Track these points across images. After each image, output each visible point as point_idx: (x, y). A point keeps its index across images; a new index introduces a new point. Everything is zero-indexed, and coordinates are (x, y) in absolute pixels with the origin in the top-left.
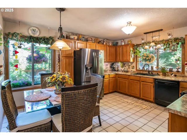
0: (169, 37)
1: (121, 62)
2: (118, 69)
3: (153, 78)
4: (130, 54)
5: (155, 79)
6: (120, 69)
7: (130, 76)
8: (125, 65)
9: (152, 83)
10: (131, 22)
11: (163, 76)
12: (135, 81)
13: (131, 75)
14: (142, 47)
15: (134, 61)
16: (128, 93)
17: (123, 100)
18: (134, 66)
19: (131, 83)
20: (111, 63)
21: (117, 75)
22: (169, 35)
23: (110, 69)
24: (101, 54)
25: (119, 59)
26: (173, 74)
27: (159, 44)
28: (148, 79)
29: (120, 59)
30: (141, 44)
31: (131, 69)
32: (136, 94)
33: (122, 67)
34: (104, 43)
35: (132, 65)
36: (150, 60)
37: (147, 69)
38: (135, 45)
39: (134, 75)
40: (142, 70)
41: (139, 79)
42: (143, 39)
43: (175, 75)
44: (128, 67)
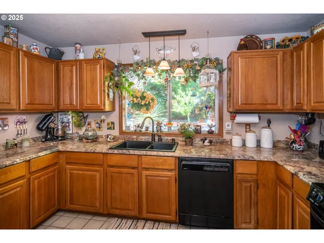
1: (74, 111)
2: (64, 132)
4: (104, 87)
5: (180, 159)
6: (70, 132)
7: (109, 156)
8: (88, 120)
11: (187, 145)
12: (124, 170)
13: (110, 151)
14: (135, 72)
15: (113, 109)
18: (113, 123)
19: (112, 177)
20: (40, 116)
22: (194, 50)
23: (36, 135)
25: (68, 101)
26: (206, 139)
27: (179, 67)
29: (71, 103)
30: (131, 65)
33: (79, 126)
34: (6, 39)
35: (109, 120)
36: (148, 106)
37: (147, 128)
38: (116, 64)
39: (120, 151)
40: (135, 133)
41: (135, 164)
42: (136, 53)
43: (211, 142)
44: (97, 125)
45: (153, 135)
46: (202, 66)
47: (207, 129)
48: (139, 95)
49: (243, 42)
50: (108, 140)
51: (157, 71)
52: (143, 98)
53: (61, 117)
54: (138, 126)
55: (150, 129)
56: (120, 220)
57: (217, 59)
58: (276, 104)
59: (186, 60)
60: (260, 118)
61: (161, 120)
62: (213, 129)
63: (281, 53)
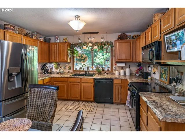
0: (102, 40)
1: (55, 62)
2: (51, 71)
3: (93, 78)
4: (67, 53)
5: (95, 79)
6: (53, 71)
7: (70, 79)
8: (61, 66)
9: (92, 83)
10: (79, 17)
11: (98, 75)
12: (75, 83)
13: (71, 77)
14: (79, 47)
15: (71, 62)
16: (67, 98)
17: (64, 108)
18: (70, 67)
19: (71, 86)
20: (42, 64)
21: (53, 79)
22: (102, 38)
23: (41, 72)
24: (29, 52)
25: (53, 59)
26: (106, 73)
27: (96, 46)
28: (88, 80)
29: (55, 59)
30: (78, 44)
31: (67, 71)
32: (77, 97)
33: (57, 68)
34: (34, 37)
35: (69, 66)
36: (84, 60)
37: (84, 69)
38: (72, 44)
39: (74, 77)
40: (79, 71)
41: (79, 81)
42: (79, 39)
43: (107, 74)
44: (64, 68)
45: (86, 72)
46: (104, 45)
47: (107, 69)
48: (80, 55)
49: (119, 36)
50: (69, 73)
51: (88, 46)
52: (82, 57)
53: (49, 65)
54: (80, 68)
55: (85, 69)
56: (73, 102)
57: (111, 42)
58: (130, 59)
59: (99, 42)
60: (125, 64)
61: (89, 66)
62: (109, 69)
63: (132, 41)
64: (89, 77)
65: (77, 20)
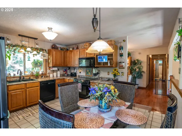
0: (37, 46)
3: (39, 82)
13: (11, 84)
49: (53, 46)
58: (62, 64)
60: (58, 68)
63: (63, 52)
64: (30, 82)
65: (50, 31)
